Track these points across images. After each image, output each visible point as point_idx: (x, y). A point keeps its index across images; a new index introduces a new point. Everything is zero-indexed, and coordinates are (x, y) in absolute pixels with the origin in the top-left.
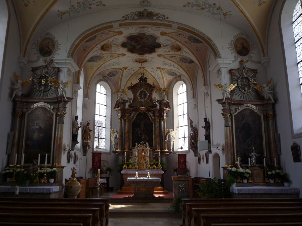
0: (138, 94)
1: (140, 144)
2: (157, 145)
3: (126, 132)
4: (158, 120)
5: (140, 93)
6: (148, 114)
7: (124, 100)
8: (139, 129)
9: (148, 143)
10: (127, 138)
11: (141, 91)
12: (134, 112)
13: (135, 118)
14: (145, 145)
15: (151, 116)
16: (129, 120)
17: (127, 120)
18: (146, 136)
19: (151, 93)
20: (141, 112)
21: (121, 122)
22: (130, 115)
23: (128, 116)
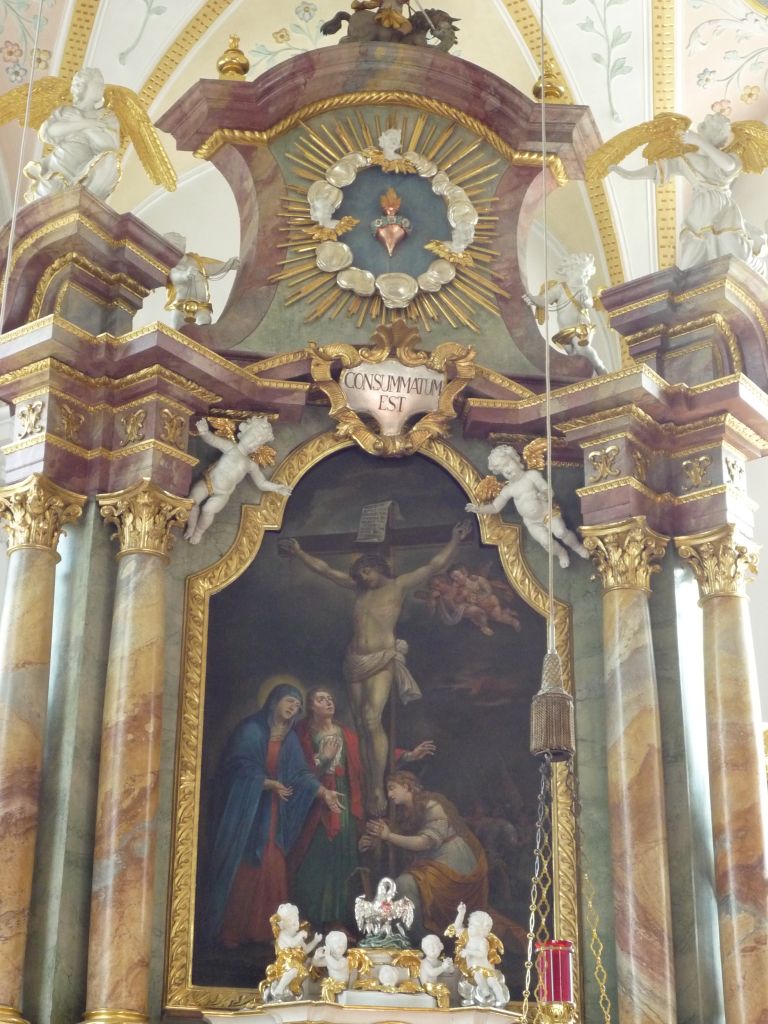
1: (356, 937)
2: (630, 965)
3: (118, 712)
5: (346, 190)
6: (468, 480)
11: (362, 161)
13: (266, 518)
14: (431, 944)
16: (173, 530)
17: (138, 530)
19: (514, 211)
21: (42, 554)
23: (162, 480)
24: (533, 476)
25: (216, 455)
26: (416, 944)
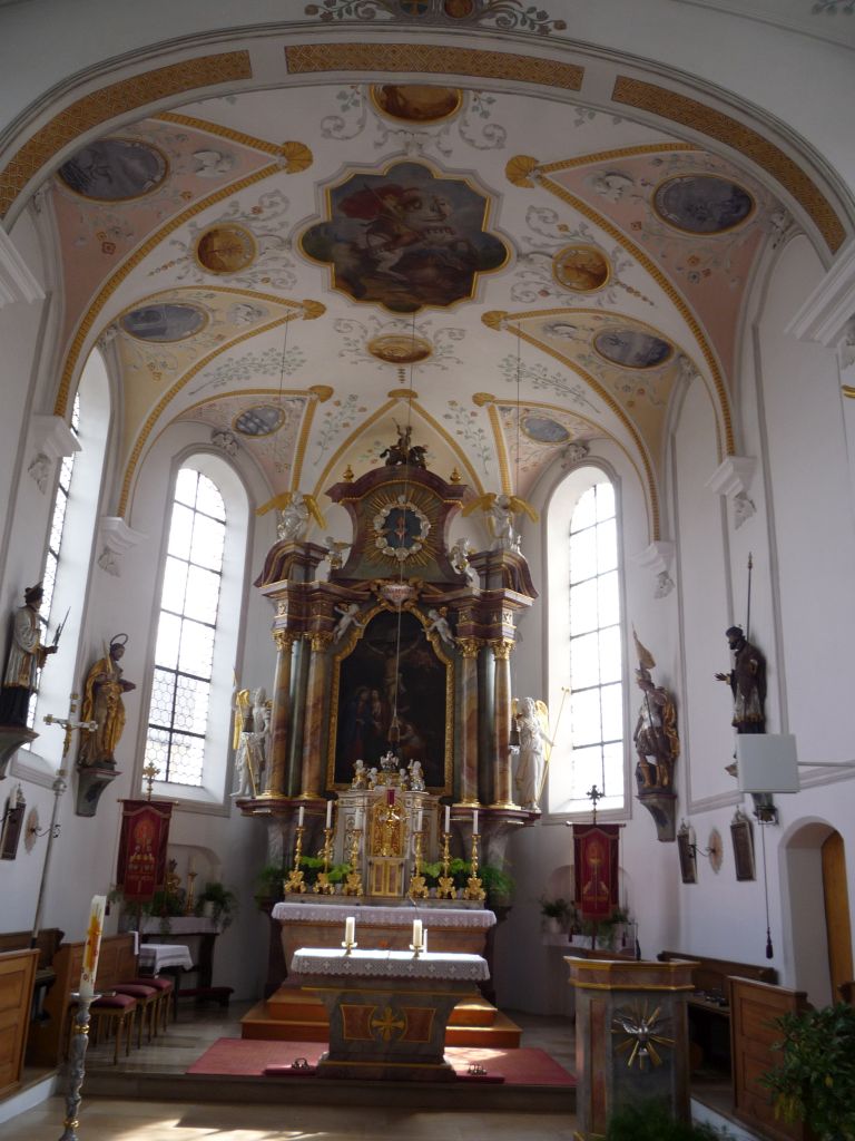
0: (378, 522)
2: (464, 778)
3: (310, 702)
4: (470, 651)
5: (387, 518)
6: (423, 618)
7: (310, 547)
8: (375, 694)
9: (418, 764)
10: (313, 734)
11: (392, 506)
12: (354, 608)
13: (358, 635)
14: (402, 771)
15: (440, 629)
16: (327, 644)
17: (316, 645)
18: (409, 727)
19: (443, 522)
20: (390, 608)
21: (287, 653)
22: (336, 623)
23: (323, 627)
24: (442, 619)
25: (342, 616)
26: (398, 772)
